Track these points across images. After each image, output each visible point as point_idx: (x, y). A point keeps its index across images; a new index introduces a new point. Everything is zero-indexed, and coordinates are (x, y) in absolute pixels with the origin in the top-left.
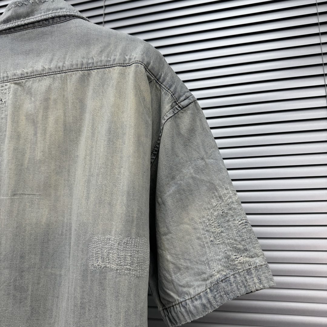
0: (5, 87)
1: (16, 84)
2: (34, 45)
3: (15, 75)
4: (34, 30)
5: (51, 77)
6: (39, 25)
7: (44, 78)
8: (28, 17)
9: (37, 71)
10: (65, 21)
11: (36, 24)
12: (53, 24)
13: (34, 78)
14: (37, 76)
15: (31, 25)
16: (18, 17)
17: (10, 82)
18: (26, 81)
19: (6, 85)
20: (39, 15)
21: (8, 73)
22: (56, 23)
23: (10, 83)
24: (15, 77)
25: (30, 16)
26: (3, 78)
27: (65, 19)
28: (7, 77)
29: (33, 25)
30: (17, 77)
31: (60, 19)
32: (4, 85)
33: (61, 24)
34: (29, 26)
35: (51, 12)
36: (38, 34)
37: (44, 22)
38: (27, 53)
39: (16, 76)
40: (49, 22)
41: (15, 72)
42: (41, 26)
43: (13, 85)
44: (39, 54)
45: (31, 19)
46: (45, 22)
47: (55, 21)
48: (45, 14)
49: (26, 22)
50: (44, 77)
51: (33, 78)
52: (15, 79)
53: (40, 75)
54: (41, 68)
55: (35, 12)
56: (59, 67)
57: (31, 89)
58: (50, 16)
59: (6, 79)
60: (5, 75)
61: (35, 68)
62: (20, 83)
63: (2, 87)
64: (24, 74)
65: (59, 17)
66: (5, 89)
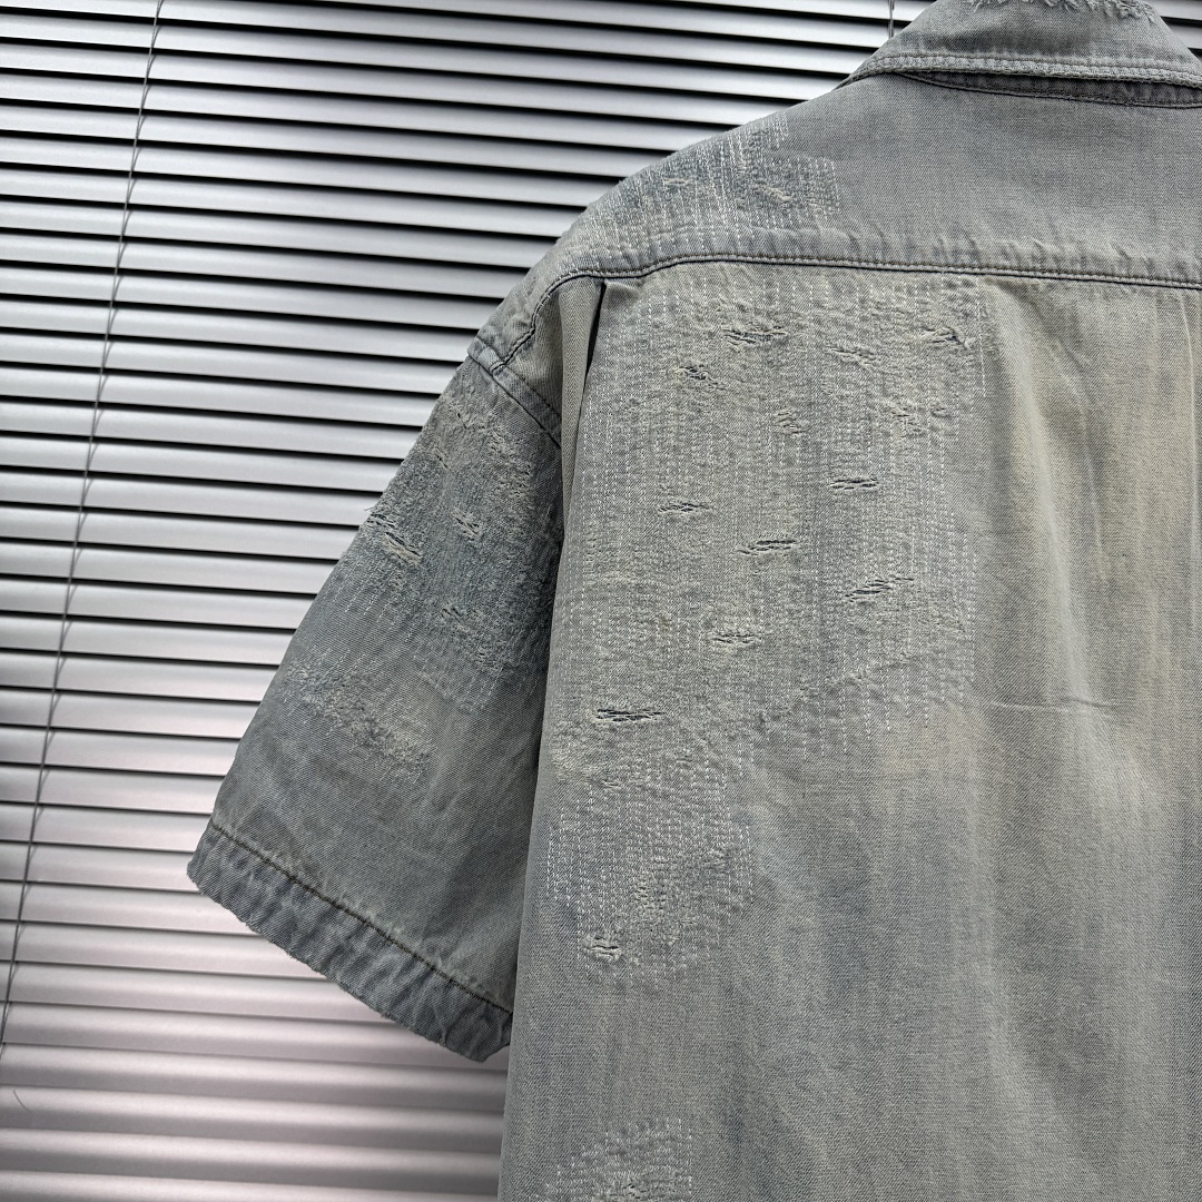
0: (965, 290)
1: (1006, 287)
2: (1070, 160)
3: (1004, 253)
4: (1076, 105)
5: (1149, 294)
6: (1100, 93)
7: (1123, 292)
8: (1063, 53)
9: (1096, 259)
10: (1193, 105)
11: (1091, 88)
12: (1151, 104)
13: (1081, 283)
14: (1095, 277)
15: (1068, 86)
16: (1028, 42)
17: (983, 274)
18: (1050, 286)
19: (967, 284)
20: (1107, 59)
21: (974, 239)
22: (1161, 104)
23: (983, 278)
24: (1007, 263)
25: (1069, 53)
26: (956, 252)
27: (1192, 98)
28: (975, 254)
29: (1078, 87)
30: (1014, 264)
31: (1178, 95)
32: (959, 283)
33: (1179, 112)
34: (1059, 86)
36: (1092, 127)
37: (1123, 88)
38: (1041, 183)
39: (1007, 259)
40: (1139, 93)
41: (1004, 241)
42: (1104, 100)
43: (996, 290)
44: (1090, 196)
45: (1078, 66)
46: (1126, 92)
47: (1161, 96)
48: (1134, 61)
49: (1058, 69)
50: (1122, 286)
51: (1078, 280)
52: (1005, 268)
53: (1107, 277)
54: (1113, 254)
55: (1093, 45)
56: (1180, 267)
57: (1074, 319)
58: (1155, 74)
59: (966, 259)
60: (963, 244)
61: (1090, 249)
62: (1024, 288)
63: (951, 286)
64: (1043, 260)
65: (1177, 86)
66: (967, 299)
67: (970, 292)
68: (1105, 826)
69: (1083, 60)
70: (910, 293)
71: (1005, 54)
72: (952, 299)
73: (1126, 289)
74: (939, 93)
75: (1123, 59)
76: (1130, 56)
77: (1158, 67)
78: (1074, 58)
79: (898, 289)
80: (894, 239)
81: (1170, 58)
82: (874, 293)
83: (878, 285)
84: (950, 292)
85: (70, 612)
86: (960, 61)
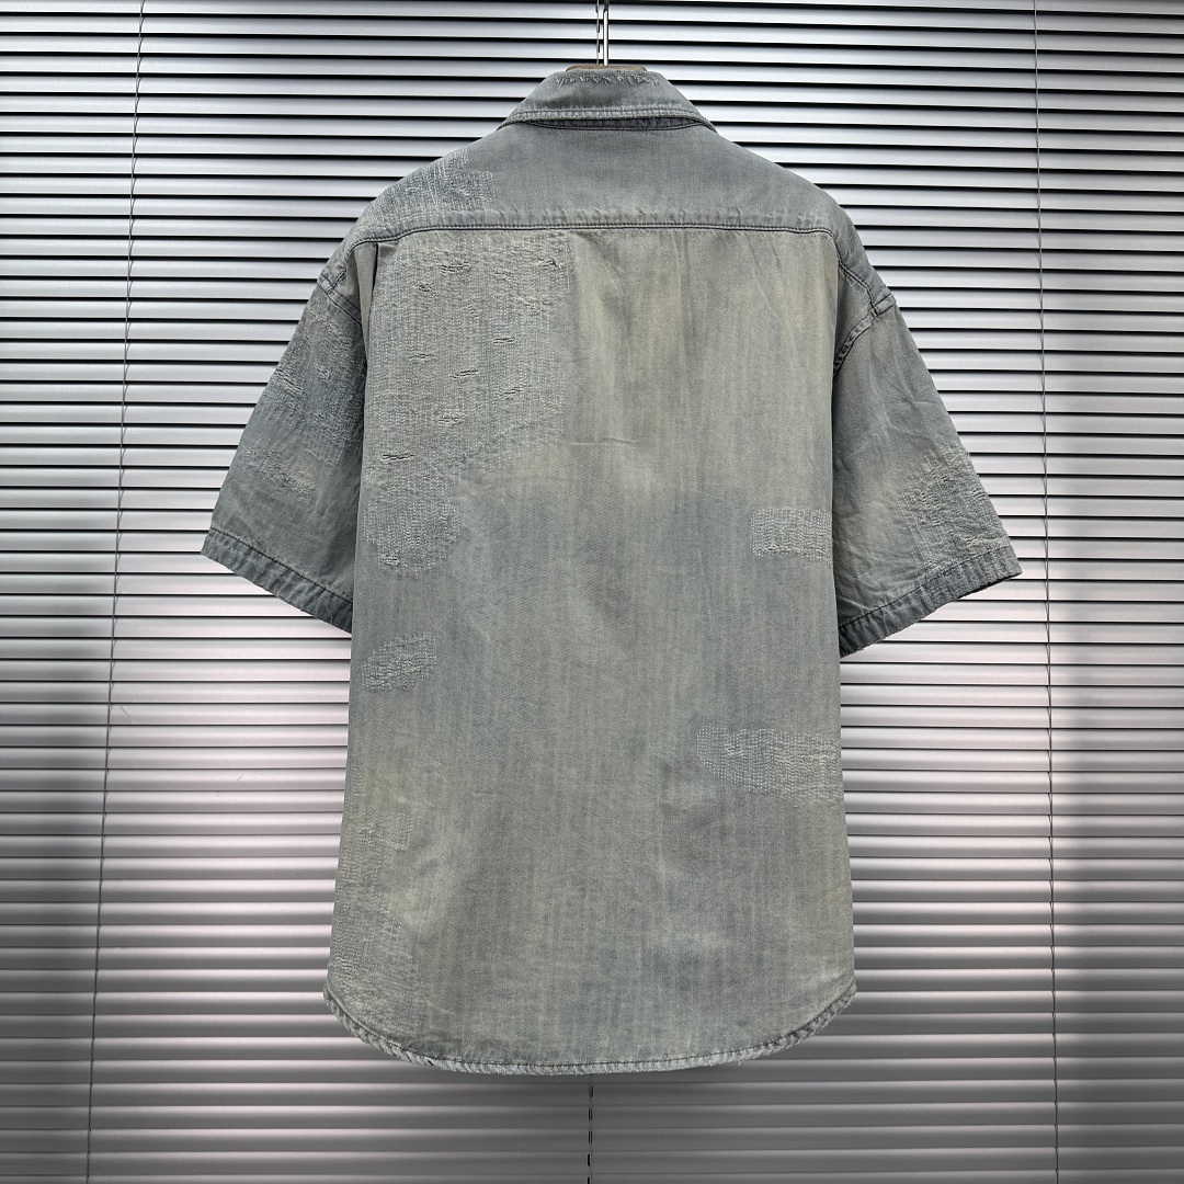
0: (559, 237)
1: (581, 234)
2: (616, 162)
3: (579, 217)
4: (617, 132)
5: (655, 232)
6: (628, 125)
7: (642, 233)
8: (608, 106)
9: (627, 216)
10: (680, 127)
11: (624, 123)
12: (656, 129)
13: (620, 230)
14: (627, 226)
15: (612, 123)
16: (587, 102)
17: (568, 229)
18: (604, 232)
19: (560, 234)
20: (631, 107)
21: (564, 210)
22: (663, 128)
24: (581, 222)
25: (611, 105)
26: (554, 218)
27: (680, 123)
28: (564, 218)
29: (617, 124)
30: (585, 222)
31: (671, 122)
32: (556, 234)
33: (674, 132)
34: (607, 123)
35: (655, 105)
36: (626, 143)
37: (641, 121)
38: (600, 176)
39: (581, 220)
40: (649, 123)
41: (579, 210)
42: (632, 128)
43: (575, 237)
44: (626, 181)
45: (616, 112)
47: (662, 124)
48: (645, 107)
49: (605, 115)
50: (641, 229)
51: (618, 228)
52: (580, 225)
53: (633, 225)
54: (635, 213)
55: (623, 99)
56: (672, 217)
57: (615, 249)
58: (656, 113)
59: (560, 221)
60: (558, 213)
61: (624, 210)
62: (590, 234)
63: (552, 236)
64: (600, 219)
65: (671, 118)
66: (560, 243)
67: (562, 239)
68: (627, 497)
69: (618, 108)
70: (531, 241)
71: (577, 109)
72: (553, 243)
73: (643, 231)
74: (545, 131)
75: (640, 106)
76: (643, 104)
77: (658, 109)
78: (614, 108)
79: (525, 239)
80: (522, 213)
81: (666, 103)
82: (513, 242)
83: (515, 238)
84: (551, 239)
85: (125, 422)
86: (554, 114)
